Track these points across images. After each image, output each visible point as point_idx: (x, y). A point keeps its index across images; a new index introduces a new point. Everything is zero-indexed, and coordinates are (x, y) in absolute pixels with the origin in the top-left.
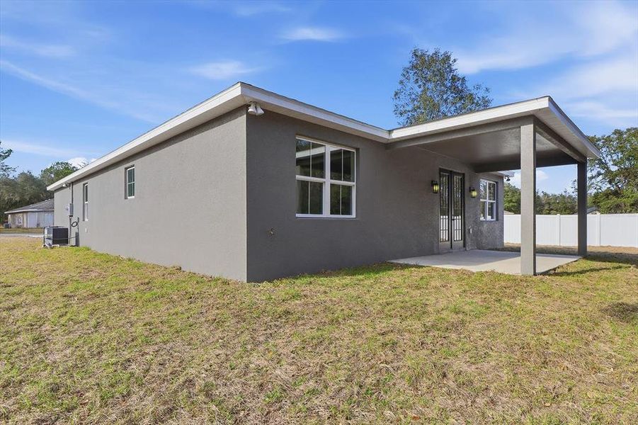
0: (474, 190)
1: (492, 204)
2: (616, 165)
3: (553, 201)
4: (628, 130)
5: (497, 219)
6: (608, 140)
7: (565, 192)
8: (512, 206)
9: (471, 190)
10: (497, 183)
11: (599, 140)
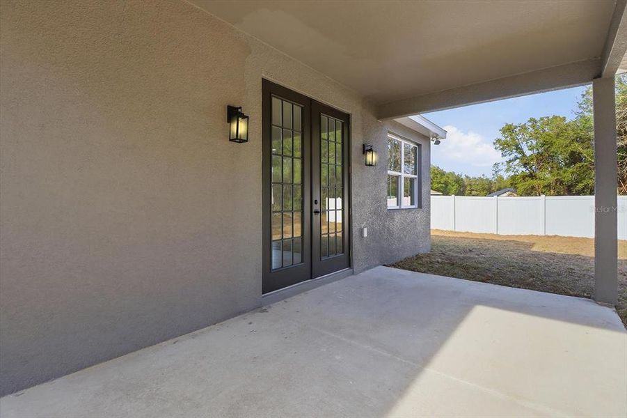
0: (371, 150)
1: (412, 180)
2: (531, 150)
3: (473, 183)
4: (542, 119)
5: (420, 206)
6: (524, 128)
7: (483, 175)
8: (441, 187)
9: (366, 150)
10: (419, 145)
11: (516, 127)
